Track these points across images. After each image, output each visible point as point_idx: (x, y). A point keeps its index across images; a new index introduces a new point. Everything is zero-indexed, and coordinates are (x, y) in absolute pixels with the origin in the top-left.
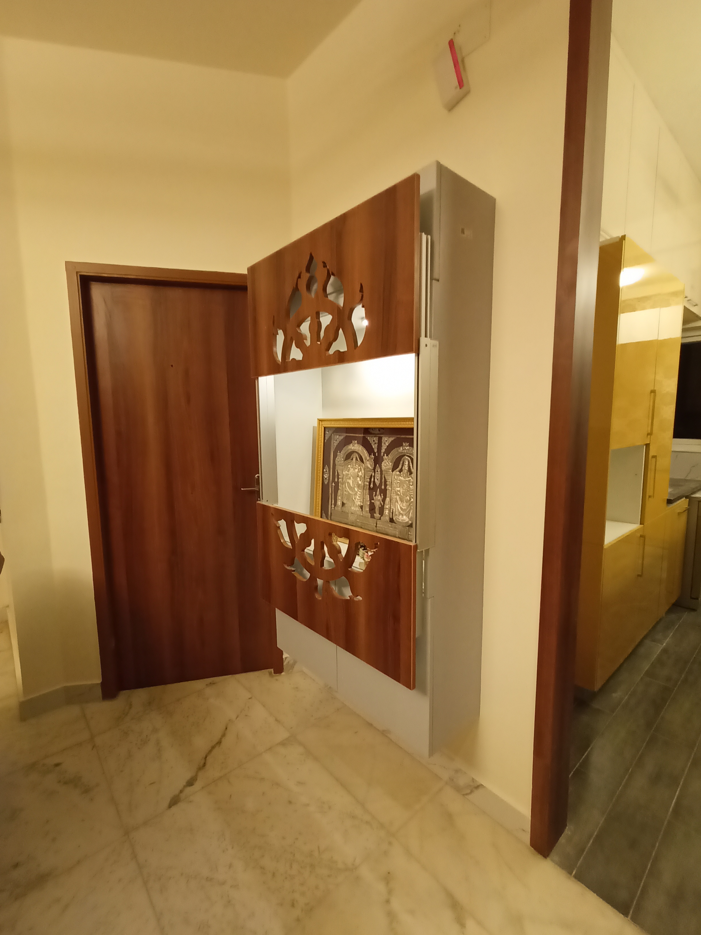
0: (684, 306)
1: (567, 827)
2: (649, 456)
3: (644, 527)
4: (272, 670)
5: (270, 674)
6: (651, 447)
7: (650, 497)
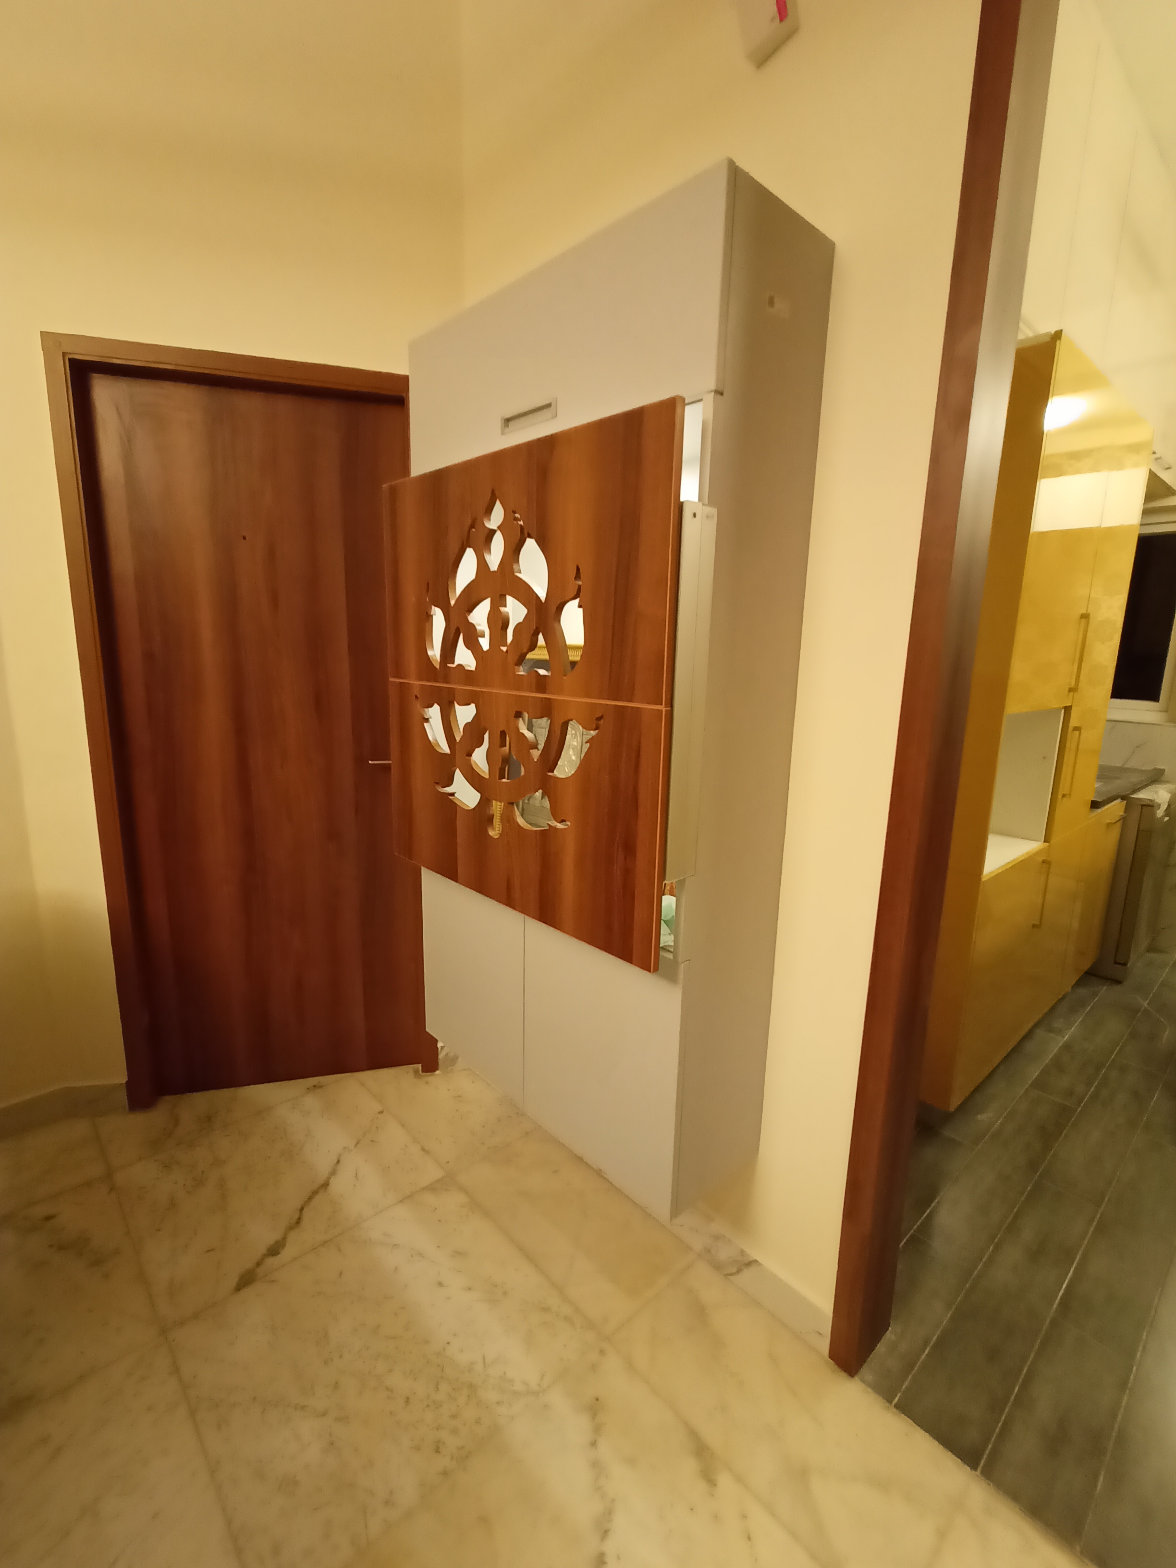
0: (1150, 470)
1: (890, 1329)
2: (1068, 727)
3: (1049, 846)
4: (420, 1066)
5: (416, 1072)
6: (1074, 713)
7: (1064, 796)
